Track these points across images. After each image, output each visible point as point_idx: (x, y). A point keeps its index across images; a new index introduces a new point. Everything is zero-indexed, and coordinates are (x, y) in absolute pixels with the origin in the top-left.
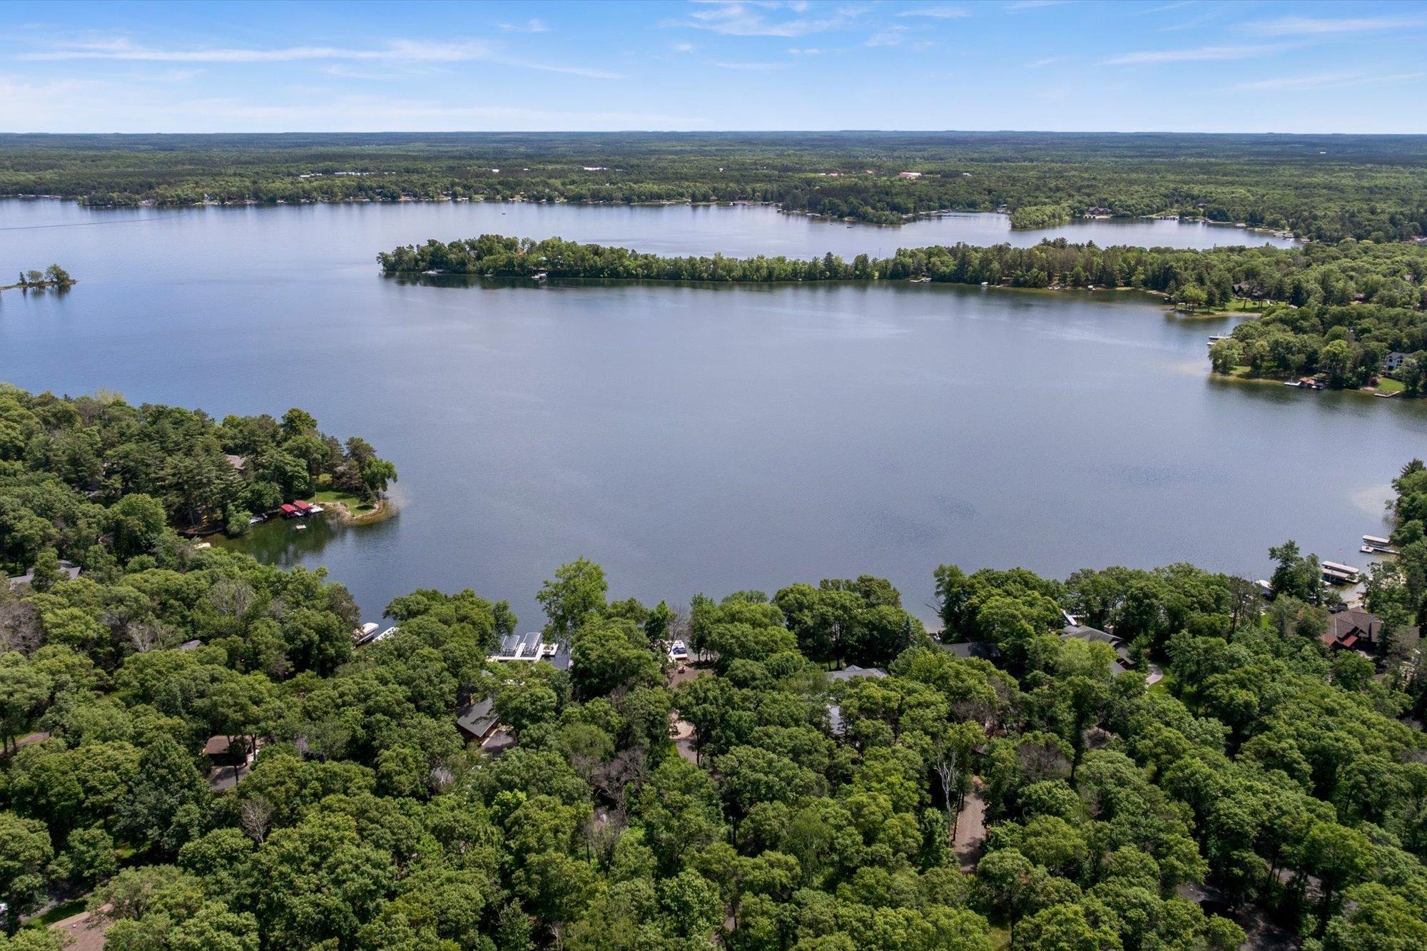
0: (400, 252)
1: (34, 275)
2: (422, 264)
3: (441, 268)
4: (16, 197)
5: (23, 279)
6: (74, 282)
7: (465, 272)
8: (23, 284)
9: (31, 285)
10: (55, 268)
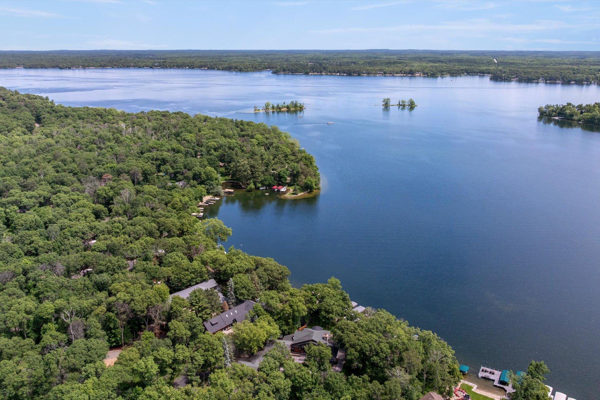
0: (548, 107)
1: (403, 102)
2: (554, 113)
3: (562, 116)
4: (477, 75)
5: (399, 103)
6: (416, 106)
7: (572, 120)
8: (399, 105)
9: (401, 105)
10: (411, 100)
